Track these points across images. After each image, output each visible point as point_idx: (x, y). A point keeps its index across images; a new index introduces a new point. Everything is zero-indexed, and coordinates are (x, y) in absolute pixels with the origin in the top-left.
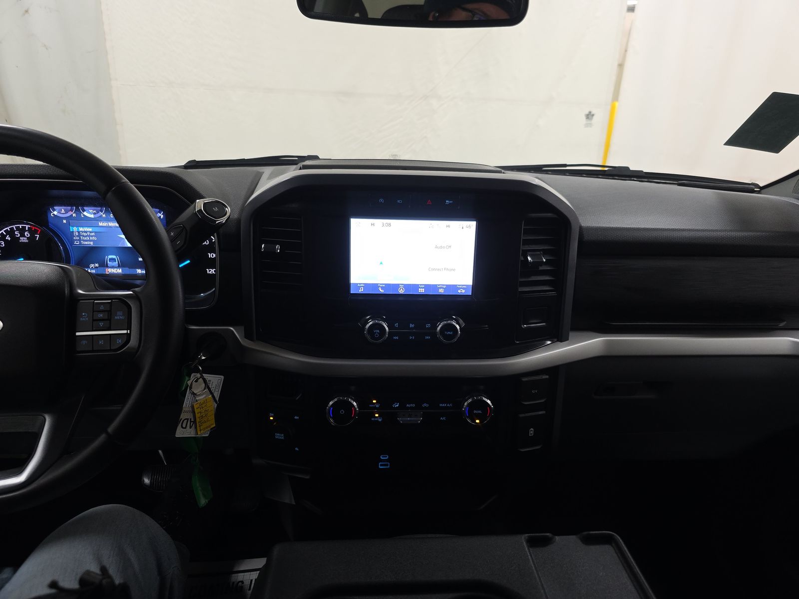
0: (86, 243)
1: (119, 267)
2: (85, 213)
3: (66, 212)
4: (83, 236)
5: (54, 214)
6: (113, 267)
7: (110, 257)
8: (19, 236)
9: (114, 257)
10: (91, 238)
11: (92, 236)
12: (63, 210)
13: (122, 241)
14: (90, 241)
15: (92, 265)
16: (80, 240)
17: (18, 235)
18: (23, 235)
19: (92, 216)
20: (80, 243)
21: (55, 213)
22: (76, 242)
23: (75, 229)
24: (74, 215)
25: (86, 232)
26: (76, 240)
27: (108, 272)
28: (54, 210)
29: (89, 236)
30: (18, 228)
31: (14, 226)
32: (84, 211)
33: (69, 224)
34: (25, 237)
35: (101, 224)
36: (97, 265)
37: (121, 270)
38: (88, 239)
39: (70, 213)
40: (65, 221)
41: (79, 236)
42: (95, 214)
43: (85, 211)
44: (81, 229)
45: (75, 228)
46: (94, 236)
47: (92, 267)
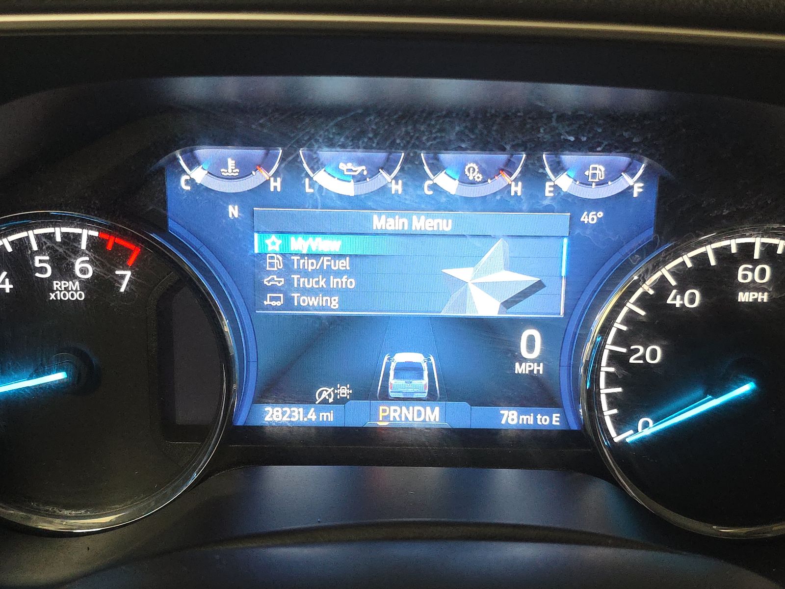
0: (313, 301)
1: (432, 397)
2: (322, 178)
3: (245, 170)
4: (306, 274)
5: (192, 182)
6: (407, 400)
7: (401, 357)
8: (49, 274)
9: (416, 358)
10: (334, 282)
11: (339, 274)
12: (231, 163)
13: (456, 295)
14: (328, 292)
15: (325, 393)
16: (286, 290)
17: (43, 270)
18: (64, 270)
19: (348, 189)
20: (289, 301)
21: (199, 175)
22: (272, 299)
23: (272, 244)
24: (276, 185)
25: (317, 256)
26: (274, 289)
27: (386, 418)
28: (193, 162)
29: (327, 273)
30: (45, 241)
31: (31, 234)
32: (316, 165)
33: (250, 224)
34: (73, 277)
35: (380, 222)
36: (344, 391)
37: (437, 409)
38: (322, 283)
39: (260, 176)
40: (233, 211)
41: (288, 269)
42: (360, 179)
43: (323, 165)
44: (299, 244)
45: (274, 237)
46: (345, 272)
47: (325, 402)
